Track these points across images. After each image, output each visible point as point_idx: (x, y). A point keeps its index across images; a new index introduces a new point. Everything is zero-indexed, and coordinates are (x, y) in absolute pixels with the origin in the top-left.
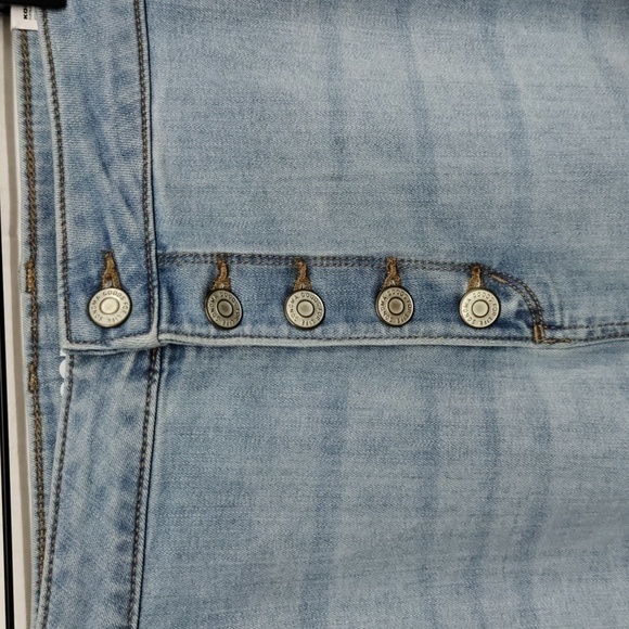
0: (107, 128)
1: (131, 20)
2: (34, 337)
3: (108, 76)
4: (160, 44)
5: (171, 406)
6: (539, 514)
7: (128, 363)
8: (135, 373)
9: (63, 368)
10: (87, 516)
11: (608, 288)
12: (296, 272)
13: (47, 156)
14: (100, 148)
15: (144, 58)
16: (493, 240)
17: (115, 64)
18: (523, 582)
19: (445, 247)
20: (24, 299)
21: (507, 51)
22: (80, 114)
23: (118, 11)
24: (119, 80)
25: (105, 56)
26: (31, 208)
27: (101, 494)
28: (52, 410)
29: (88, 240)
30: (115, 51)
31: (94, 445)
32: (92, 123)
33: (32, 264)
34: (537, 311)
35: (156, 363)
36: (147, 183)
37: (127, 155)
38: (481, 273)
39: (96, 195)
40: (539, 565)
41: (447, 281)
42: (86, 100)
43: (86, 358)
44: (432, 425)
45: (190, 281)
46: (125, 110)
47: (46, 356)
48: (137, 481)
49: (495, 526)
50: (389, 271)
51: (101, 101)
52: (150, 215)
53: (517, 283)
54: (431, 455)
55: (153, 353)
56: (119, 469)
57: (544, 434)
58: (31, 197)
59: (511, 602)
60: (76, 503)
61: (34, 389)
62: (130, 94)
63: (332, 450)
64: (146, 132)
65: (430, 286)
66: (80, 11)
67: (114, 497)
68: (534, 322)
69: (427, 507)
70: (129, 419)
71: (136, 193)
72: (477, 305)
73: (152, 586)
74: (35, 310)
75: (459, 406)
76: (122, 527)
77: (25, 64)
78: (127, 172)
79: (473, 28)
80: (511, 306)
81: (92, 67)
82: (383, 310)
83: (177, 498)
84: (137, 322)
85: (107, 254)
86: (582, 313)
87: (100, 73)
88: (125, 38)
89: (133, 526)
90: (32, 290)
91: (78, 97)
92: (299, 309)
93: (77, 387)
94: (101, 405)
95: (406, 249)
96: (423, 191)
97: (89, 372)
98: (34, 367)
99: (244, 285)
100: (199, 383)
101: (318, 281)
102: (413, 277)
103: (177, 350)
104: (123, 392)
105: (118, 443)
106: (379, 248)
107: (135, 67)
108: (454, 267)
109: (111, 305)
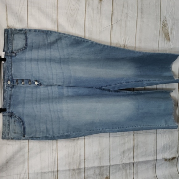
0: (9, 70)
2: (3, 85)
4: (13, 64)
5: (13, 90)
6: (41, 98)
7: (10, 87)
8: (11, 87)
9: (5, 87)
10: (7, 97)
11: (46, 82)
12: (23, 80)
13: (4, 72)
14: (9, 71)
15: (12, 65)
16: (37, 79)
18: (40, 104)
19: (34, 79)
20: (2, 82)
23: (10, 62)
24: (10, 67)
25: (9, 65)
26: (3, 75)
27: (8, 96)
28: (4, 90)
29: (8, 78)
31: (8, 92)
32: (8, 70)
33: (3, 79)
34: (41, 84)
35: (12, 87)
36: (12, 74)
37: (10, 72)
38: (36, 81)
39: (8, 75)
40: (41, 103)
41: (34, 81)
43: (7, 86)
44: (32, 92)
45: (15, 81)
46: (10, 69)
47: (4, 86)
48: (11, 95)
49: (37, 99)
50: (30, 80)
52: (12, 76)
53: (39, 81)
54: (32, 94)
55: (12, 86)
56: (9, 94)
57: (41, 92)
58: (3, 74)
59: (39, 105)
60: (6, 96)
61: (3, 88)
62: (11, 68)
63: (25, 93)
64: (12, 70)
65: (33, 82)
66: (7, 62)
67: (9, 96)
68: (40, 84)
69: (32, 98)
70: (10, 91)
71: (11, 75)
72: (36, 83)
74: (3, 83)
75: (35, 90)
76: (9, 98)
77: (3, 65)
78: (10, 73)
80: (39, 83)
82: (29, 83)
83: (13, 96)
84: (11, 84)
85: (9, 79)
86: (44, 84)
89: (10, 98)
90: (3, 81)
92: (23, 83)
93: (6, 88)
94: (8, 90)
95: (31, 79)
96: (32, 75)
97: (7, 87)
98: (3, 87)
99: (19, 81)
100: (15, 88)
101: (24, 81)
102: (31, 81)
103: (14, 86)
104: (10, 89)
105: (9, 92)
106: (29, 79)
108: (35, 80)
109: (9, 82)
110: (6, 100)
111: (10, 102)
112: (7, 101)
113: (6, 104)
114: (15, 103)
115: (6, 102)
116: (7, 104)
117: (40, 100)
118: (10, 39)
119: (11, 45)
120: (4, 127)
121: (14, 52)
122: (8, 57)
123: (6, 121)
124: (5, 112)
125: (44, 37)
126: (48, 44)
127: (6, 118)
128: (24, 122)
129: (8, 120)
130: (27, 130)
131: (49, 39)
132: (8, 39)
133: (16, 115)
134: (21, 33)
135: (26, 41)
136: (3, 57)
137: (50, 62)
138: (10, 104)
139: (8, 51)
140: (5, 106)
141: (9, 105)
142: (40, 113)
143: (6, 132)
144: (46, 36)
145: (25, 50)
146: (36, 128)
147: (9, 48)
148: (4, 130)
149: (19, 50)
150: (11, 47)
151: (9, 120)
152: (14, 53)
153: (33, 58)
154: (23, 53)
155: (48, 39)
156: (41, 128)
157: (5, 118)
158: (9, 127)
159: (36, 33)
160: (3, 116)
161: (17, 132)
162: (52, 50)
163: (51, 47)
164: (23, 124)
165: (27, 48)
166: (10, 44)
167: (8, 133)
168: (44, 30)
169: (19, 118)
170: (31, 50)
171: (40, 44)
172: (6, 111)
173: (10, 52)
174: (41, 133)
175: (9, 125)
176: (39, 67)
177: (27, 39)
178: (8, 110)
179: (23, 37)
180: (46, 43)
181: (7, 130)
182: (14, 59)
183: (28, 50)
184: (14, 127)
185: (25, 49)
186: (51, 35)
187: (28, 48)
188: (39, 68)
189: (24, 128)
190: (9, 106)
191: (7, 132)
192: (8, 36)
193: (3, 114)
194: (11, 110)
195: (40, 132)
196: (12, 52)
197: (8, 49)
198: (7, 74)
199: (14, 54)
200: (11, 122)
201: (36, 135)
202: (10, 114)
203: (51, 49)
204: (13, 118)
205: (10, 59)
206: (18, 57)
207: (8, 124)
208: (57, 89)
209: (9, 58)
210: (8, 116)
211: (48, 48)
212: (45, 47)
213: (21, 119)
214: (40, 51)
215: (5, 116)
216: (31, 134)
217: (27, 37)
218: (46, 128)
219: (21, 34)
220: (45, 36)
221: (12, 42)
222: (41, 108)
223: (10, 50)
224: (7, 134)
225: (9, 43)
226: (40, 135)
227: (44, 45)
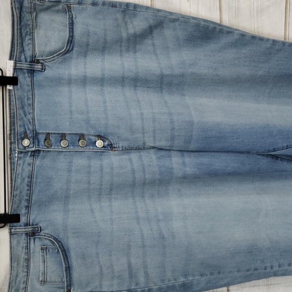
0: (26, 108)
1: (31, 87)
2: (11, 148)
3: (26, 98)
4: (36, 92)
5: (38, 162)
6: (112, 185)
7: (30, 154)
8: (31, 156)
9: (16, 155)
10: (21, 184)
11: (126, 140)
12: (63, 136)
13: (14, 113)
14: (24, 112)
15: (33, 95)
17: (27, 96)
18: (110, 200)
19: (92, 132)
20: (8, 141)
21: (106, 93)
22: (20, 106)
23: (28, 86)
24: (28, 99)
25: (26, 94)
26: (10, 123)
27: (24, 179)
28: (14, 163)
29: (22, 130)
30: (28, 93)
31: (23, 170)
32: (23, 107)
33: (10, 134)
34: (111, 144)
35: (35, 154)
36: (33, 119)
37: (30, 113)
38: (100, 137)
39: (24, 121)
40: (113, 196)
41: (93, 138)
42: (22, 103)
44: (90, 166)
45: (42, 138)
46: (29, 105)
47: (13, 152)
48: (31, 177)
49: (103, 187)
50: (81, 136)
51: (25, 103)
52: (34, 125)
53: (107, 139)
54: (89, 172)
55: (34, 152)
56: (27, 174)
57: (112, 168)
58: (10, 121)
59: (107, 204)
60: (19, 181)
61: (10, 159)
62: (30, 102)
63: (70, 171)
64: (33, 109)
65: (90, 139)
66: (21, 86)
67: (26, 180)
68: (111, 147)
69: (89, 183)
70: (29, 164)
71: (31, 121)
72: (99, 143)
73: (34, 198)
74: (11, 143)
75: (95, 163)
76: (28, 186)
77: (10, 96)
78: (30, 117)
79: (99, 88)
80: (106, 143)
81: (23, 97)
82: (80, 144)
83: (39, 181)
84: (31, 146)
85: (26, 132)
86: (121, 145)
87: (24, 97)
88: (29, 91)
89: (30, 185)
90: (10, 139)
91: (20, 102)
92: (63, 143)
93: (19, 158)
94: (24, 162)
95: (85, 132)
96: (88, 121)
97: (22, 155)
98: (10, 154)
99: (52, 139)
100: (44, 158)
101: (67, 138)
102: (86, 137)
103: (39, 151)
104: (29, 159)
105: (27, 169)
106: (79, 132)
107: (31, 97)
108: (95, 136)
109: (26, 142)
110: (18, 192)
111: (30, 195)
112: (21, 192)
113: (17, 201)
114: (44, 200)
115: (18, 197)
116: (20, 201)
117: (111, 189)
118: (27, 25)
119: (30, 41)
120: (15, 265)
121: (38, 60)
122: (24, 73)
123: (20, 248)
124: (15, 224)
125: (117, 19)
126: (129, 40)
127: (18, 242)
128: (69, 251)
129: (25, 245)
130: (76, 275)
131: (130, 26)
132: (22, 23)
133: (47, 231)
134: (57, 8)
135: (70, 28)
136: (9, 73)
137: (136, 86)
138: (29, 201)
139: (23, 57)
140: (15, 206)
141: (26, 204)
142: (112, 224)
143: (20, 282)
144: (124, 18)
145: (67, 55)
146: (101, 267)
147: (26, 48)
148: (14, 274)
149: (51, 54)
150: (31, 46)
151: (28, 248)
152: (38, 62)
153: (88, 75)
154: (62, 62)
155: (128, 26)
156: (115, 267)
157: (15, 242)
158: (28, 267)
159: (98, 8)
160: (11, 234)
161: (48, 280)
162: (138, 55)
163: (138, 47)
164: (66, 255)
165: (72, 49)
166: (28, 38)
167: (26, 282)
168: (116, 2)
169: (55, 239)
170: (85, 56)
171: (109, 38)
172: (19, 221)
173: (29, 60)
174: (115, 281)
175: (28, 260)
176: (107, 100)
177: (72, 24)
178: (23, 219)
179: (63, 19)
180: (124, 35)
181: (22, 275)
182: (38, 77)
183: (75, 56)
184: (42, 264)
185: (68, 52)
186: (135, 16)
187: (75, 49)
188: (105, 102)
189: (68, 269)
190: (27, 207)
191: (22, 281)
192: (23, 15)
193: (10, 229)
194: (32, 217)
195: (113, 278)
196: (34, 61)
197: (23, 51)
198: (21, 119)
199: (39, 67)
200: (33, 253)
201: (101, 285)
202: (29, 229)
203: (135, 52)
204: (37, 240)
205: (29, 80)
206: (48, 72)
207: (23, 256)
208: (154, 157)
209: (27, 75)
210: (24, 236)
211: (128, 50)
212: (121, 46)
213: (58, 242)
214: (107, 57)
215: (15, 236)
216: (87, 285)
217: (72, 21)
218: (127, 266)
219: (58, 11)
220: (119, 16)
221: (32, 34)
222: (112, 212)
223: (29, 53)
224: (22, 286)
225: (24, 35)
226: (112, 285)
227: (119, 41)
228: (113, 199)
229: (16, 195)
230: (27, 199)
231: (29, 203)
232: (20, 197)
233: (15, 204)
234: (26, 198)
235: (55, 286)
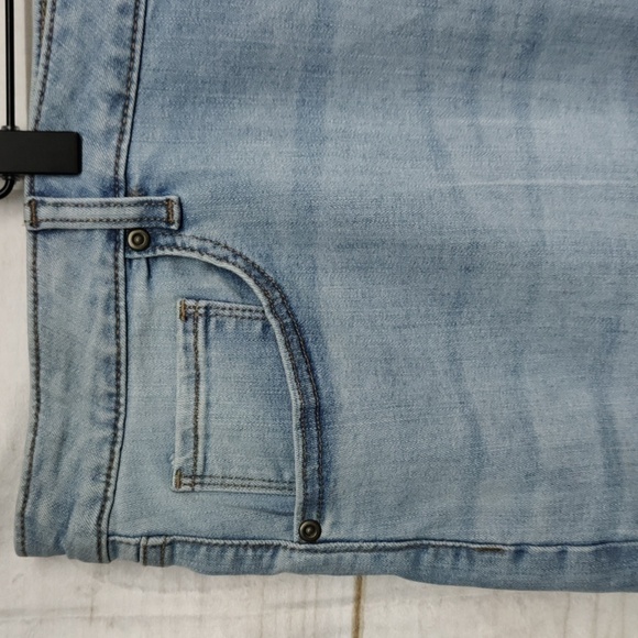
110: (74, 18)
111: (133, 41)
112: (86, 20)
113: (69, 67)
114: (201, 72)
115: (71, 45)
116: (84, 67)
117: (532, 47)
120: (54, 385)
123: (80, 304)
124: (55, 182)
127: (72, 273)
128: (319, 335)
129: (103, 291)
130: (349, 448)
133: (212, 230)
138: (128, 67)
140: (56, 92)
141: (114, 85)
142: (536, 214)
143: (76, 469)
146: (472, 420)
148: (51, 428)
151: (117, 303)
156: (538, 429)
157: (53, 271)
158: (117, 399)
160: (37, 231)
161: (215, 468)
164: (305, 351)
167: (108, 473)
169: (251, 268)
172: (75, 168)
174: (540, 498)
175: (117, 366)
178: (97, 160)
181: (88, 437)
184: (183, 392)
189: (315, 417)
190: (119, 100)
191: (88, 464)
193: (34, 206)
194: (141, 155)
195: (529, 481)
200: (144, 332)
201: (468, 513)
202: (125, 211)
204: (162, 269)
207: (93, 345)
210: (99, 246)
213: (269, 285)
215: (55, 242)
216: (404, 504)
218: (594, 425)
222: (534, 159)
224: (87, 489)
226: (524, 515)
228: (534, 103)
229: (65, 32)
230: (117, 61)
231: (129, 80)
232: (81, 42)
233: (57, 79)
234: (113, 51)
235: (244, 501)
